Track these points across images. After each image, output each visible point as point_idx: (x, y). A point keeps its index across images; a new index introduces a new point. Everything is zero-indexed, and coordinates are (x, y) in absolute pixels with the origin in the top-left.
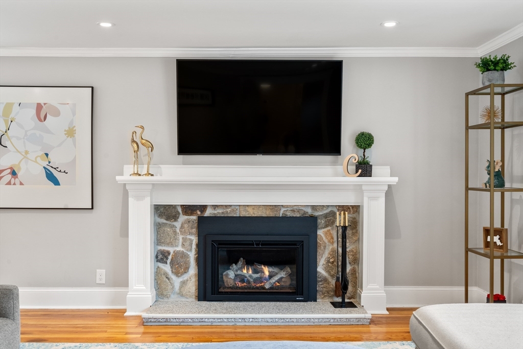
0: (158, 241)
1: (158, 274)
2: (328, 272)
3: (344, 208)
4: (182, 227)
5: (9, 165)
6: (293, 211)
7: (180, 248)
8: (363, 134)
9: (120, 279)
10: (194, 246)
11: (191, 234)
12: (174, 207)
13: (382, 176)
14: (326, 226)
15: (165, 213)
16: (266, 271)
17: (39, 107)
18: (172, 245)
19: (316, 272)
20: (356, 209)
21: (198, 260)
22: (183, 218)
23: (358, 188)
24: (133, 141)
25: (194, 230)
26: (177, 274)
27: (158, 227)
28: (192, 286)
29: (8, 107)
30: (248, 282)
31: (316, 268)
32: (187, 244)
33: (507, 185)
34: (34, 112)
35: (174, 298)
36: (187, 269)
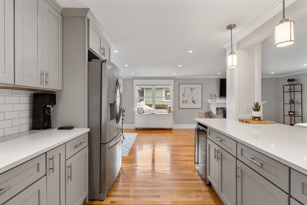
4: (220, 112)
5: (185, 100)
12: (218, 108)
17: (191, 88)
22: (220, 110)
25: (222, 113)
29: (185, 88)
33: (295, 103)
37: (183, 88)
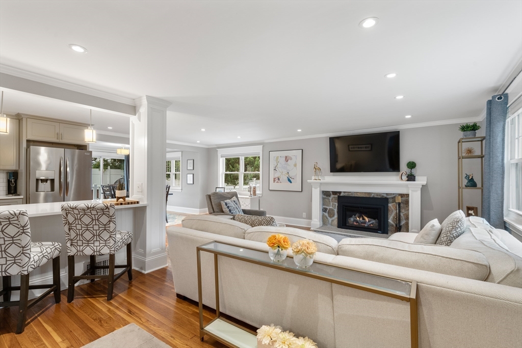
0: (323, 204)
1: (323, 216)
2: (393, 222)
3: (402, 195)
4: (332, 199)
5: (277, 176)
6: (377, 195)
7: (331, 207)
8: (410, 162)
9: (309, 217)
10: (336, 207)
11: (335, 202)
12: (329, 192)
13: (421, 180)
14: (393, 202)
15: (326, 194)
16: (367, 219)
17: (286, 157)
18: (328, 206)
19: (388, 222)
20: (408, 195)
21: (338, 212)
22: (332, 196)
23: (407, 186)
24: (315, 168)
25: (337, 201)
26: (330, 217)
27: (323, 199)
28: (336, 222)
29: (278, 157)
30: (359, 223)
31: (388, 219)
32: (334, 206)
34: (284, 159)
35: (329, 226)
36: (334, 216)
37: (274, 157)
